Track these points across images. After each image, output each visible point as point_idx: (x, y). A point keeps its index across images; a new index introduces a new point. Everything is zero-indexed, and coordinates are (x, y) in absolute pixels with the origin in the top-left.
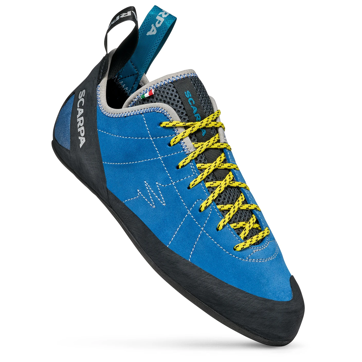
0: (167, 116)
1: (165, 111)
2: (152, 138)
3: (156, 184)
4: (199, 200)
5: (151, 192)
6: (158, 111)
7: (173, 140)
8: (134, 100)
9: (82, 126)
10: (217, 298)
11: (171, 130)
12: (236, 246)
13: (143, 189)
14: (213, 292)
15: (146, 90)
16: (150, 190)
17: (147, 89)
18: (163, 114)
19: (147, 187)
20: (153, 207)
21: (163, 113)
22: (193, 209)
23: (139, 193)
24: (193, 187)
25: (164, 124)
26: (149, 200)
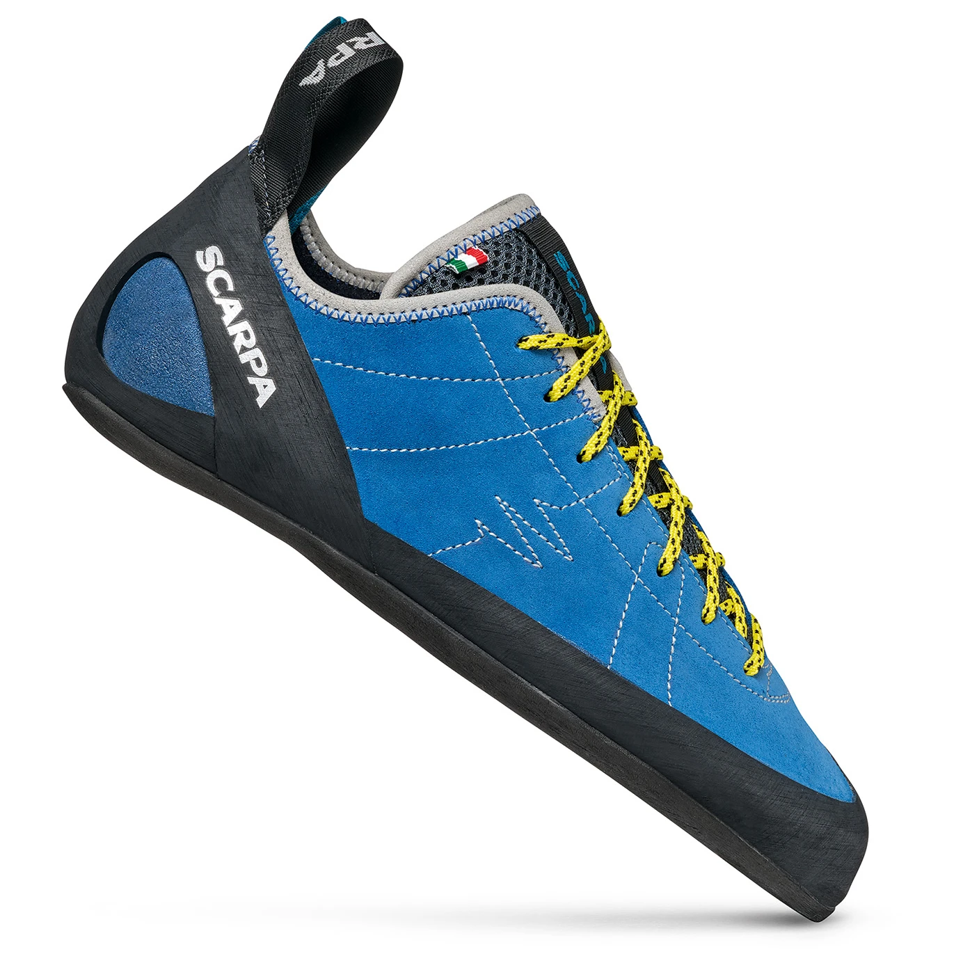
0: (537, 320)
1: (531, 307)
2: (502, 380)
3: (534, 503)
4: (650, 543)
5: (521, 525)
6: (512, 306)
7: (558, 384)
8: (419, 277)
9: (253, 348)
10: (752, 802)
11: (548, 359)
12: (747, 664)
13: (495, 519)
14: (743, 788)
15: (456, 250)
16: (517, 520)
17: (456, 245)
18: (524, 313)
19: (507, 513)
20: (534, 565)
21: (525, 311)
22: (643, 569)
23: (483, 529)
24: (631, 511)
25: (533, 341)
26: (521, 547)
